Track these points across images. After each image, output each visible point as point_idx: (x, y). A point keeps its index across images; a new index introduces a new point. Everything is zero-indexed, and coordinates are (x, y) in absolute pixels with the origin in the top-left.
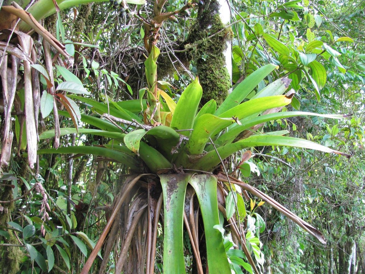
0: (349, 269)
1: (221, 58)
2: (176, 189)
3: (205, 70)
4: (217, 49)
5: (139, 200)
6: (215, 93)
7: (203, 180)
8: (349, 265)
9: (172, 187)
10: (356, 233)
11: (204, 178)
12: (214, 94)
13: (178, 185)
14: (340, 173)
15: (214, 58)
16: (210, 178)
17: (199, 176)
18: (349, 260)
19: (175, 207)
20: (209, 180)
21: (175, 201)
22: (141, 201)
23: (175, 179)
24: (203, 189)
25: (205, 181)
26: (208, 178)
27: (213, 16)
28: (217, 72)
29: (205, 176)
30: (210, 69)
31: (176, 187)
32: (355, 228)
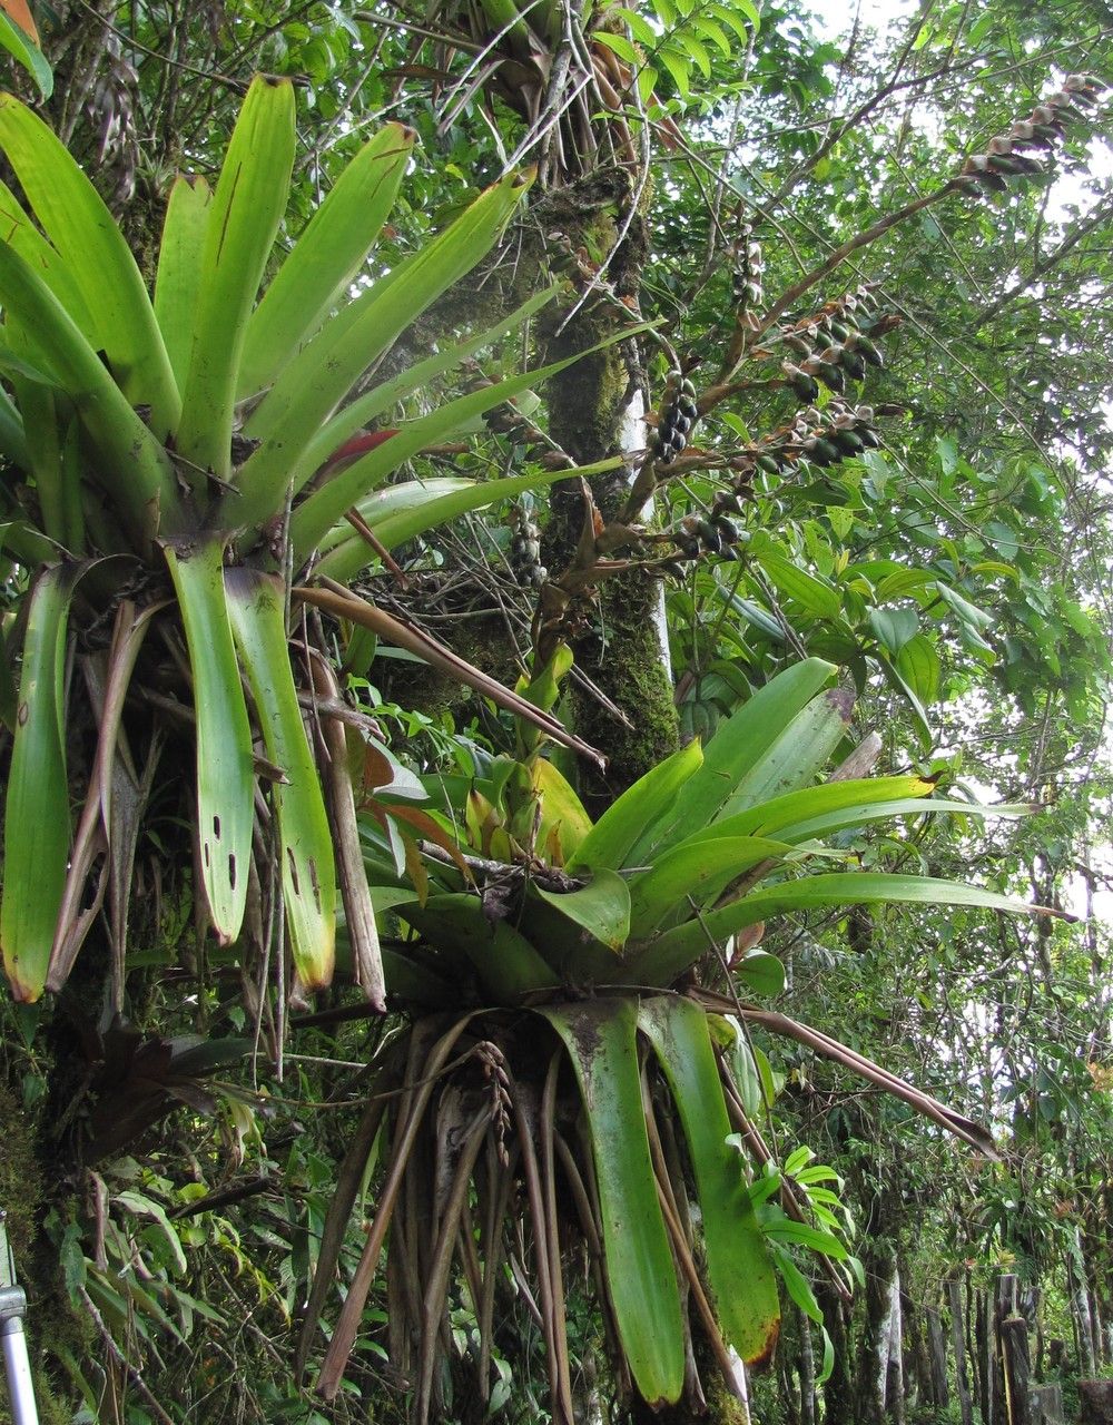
0: (882, 1384)
1: (650, 636)
2: (598, 1046)
3: (605, 673)
4: (635, 605)
5: (456, 1092)
6: (647, 748)
7: (660, 1012)
8: (879, 1364)
9: (588, 1043)
10: (905, 1216)
11: (663, 1008)
12: (643, 751)
13: (599, 1032)
14: (857, 962)
15: (628, 634)
16: (679, 1006)
17: (647, 1001)
18: (879, 1341)
19: (610, 1096)
20: (679, 1011)
21: (606, 1079)
22: (465, 1094)
23: (585, 1017)
24: (667, 1037)
25: (668, 1016)
26: (673, 1006)
27: (613, 497)
28: (643, 681)
29: (663, 1001)
30: (623, 671)
31: (598, 1041)
32: (898, 1197)
